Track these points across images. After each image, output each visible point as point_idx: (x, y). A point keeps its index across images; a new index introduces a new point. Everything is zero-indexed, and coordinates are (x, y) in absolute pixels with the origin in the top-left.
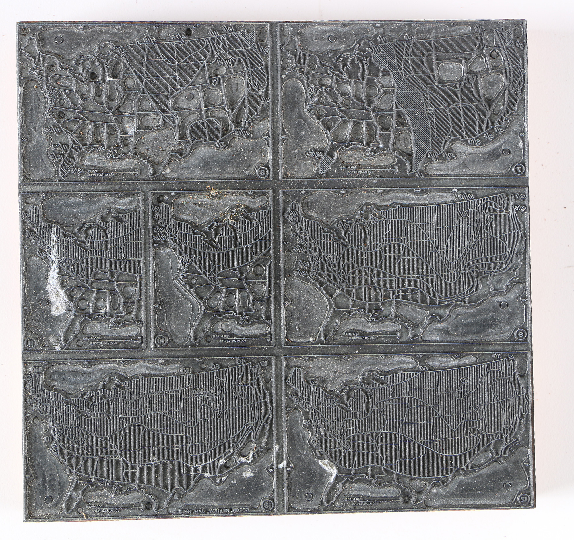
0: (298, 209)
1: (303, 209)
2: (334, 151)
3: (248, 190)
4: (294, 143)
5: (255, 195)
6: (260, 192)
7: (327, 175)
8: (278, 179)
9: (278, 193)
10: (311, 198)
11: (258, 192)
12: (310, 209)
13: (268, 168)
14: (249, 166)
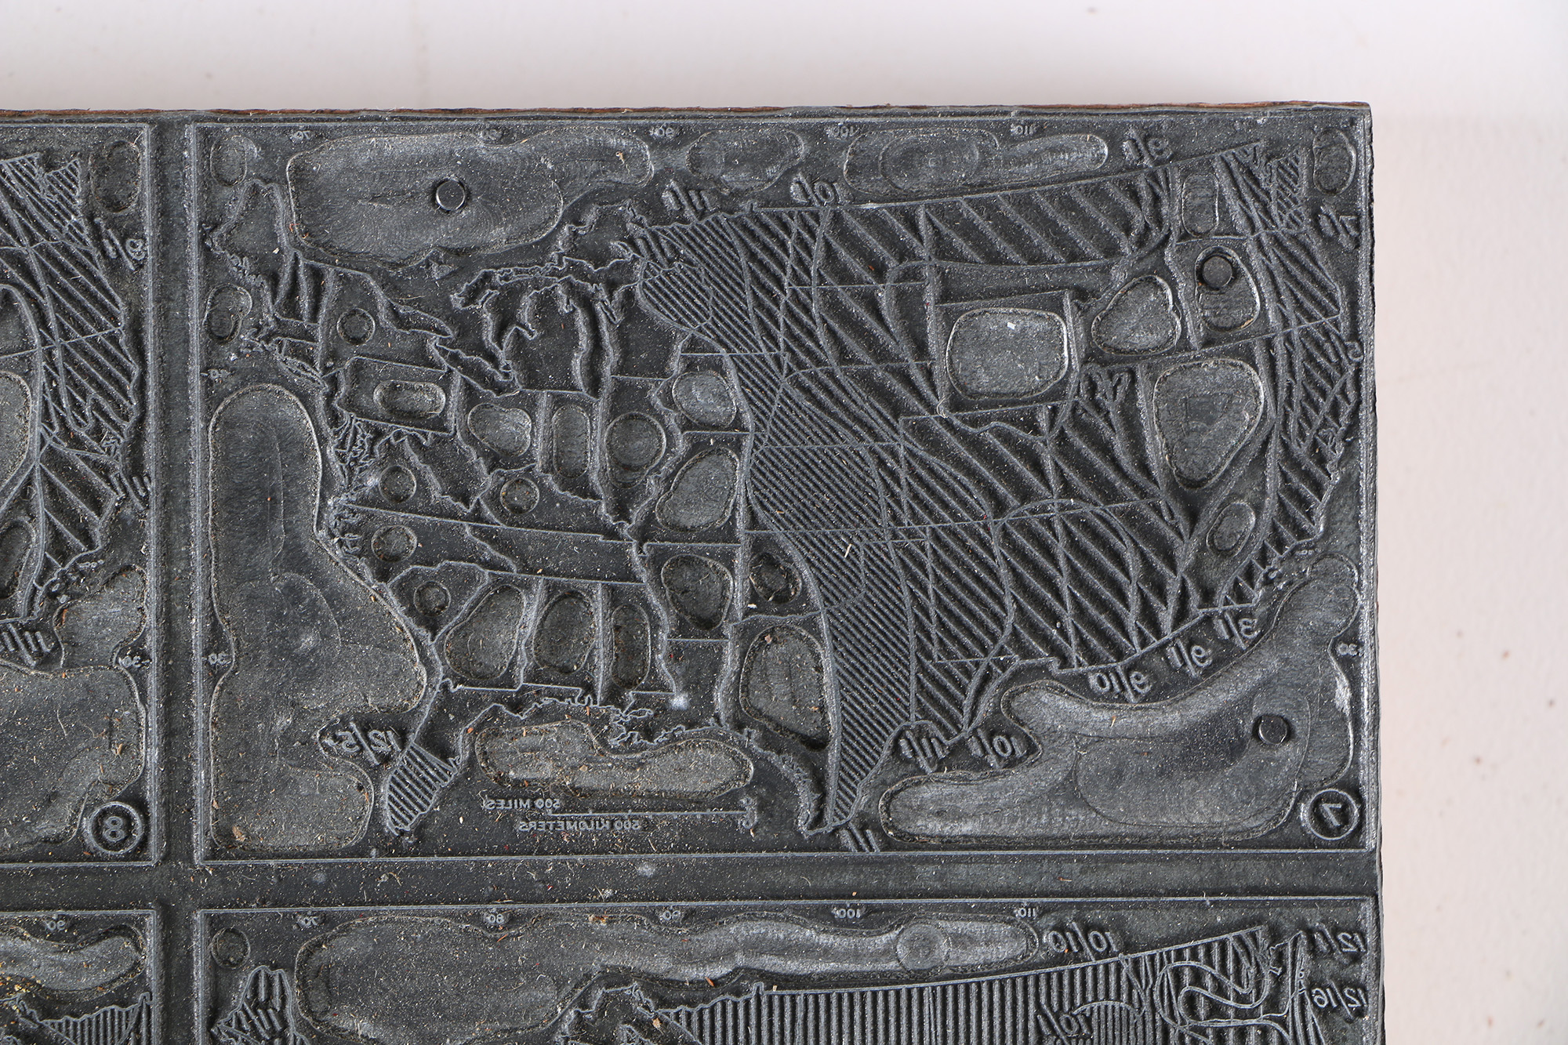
0: (284, 999)
1: (306, 1001)
2: (455, 726)
3: (42, 914)
4: (264, 686)
5: (77, 934)
6: (101, 919)
7: (423, 839)
8: (190, 859)
9: (189, 926)
10: (347, 948)
11: (92, 921)
12: (341, 1000)
13: (142, 806)
14: (51, 798)
